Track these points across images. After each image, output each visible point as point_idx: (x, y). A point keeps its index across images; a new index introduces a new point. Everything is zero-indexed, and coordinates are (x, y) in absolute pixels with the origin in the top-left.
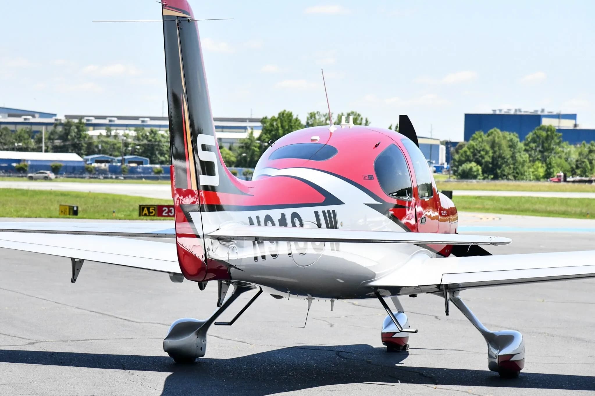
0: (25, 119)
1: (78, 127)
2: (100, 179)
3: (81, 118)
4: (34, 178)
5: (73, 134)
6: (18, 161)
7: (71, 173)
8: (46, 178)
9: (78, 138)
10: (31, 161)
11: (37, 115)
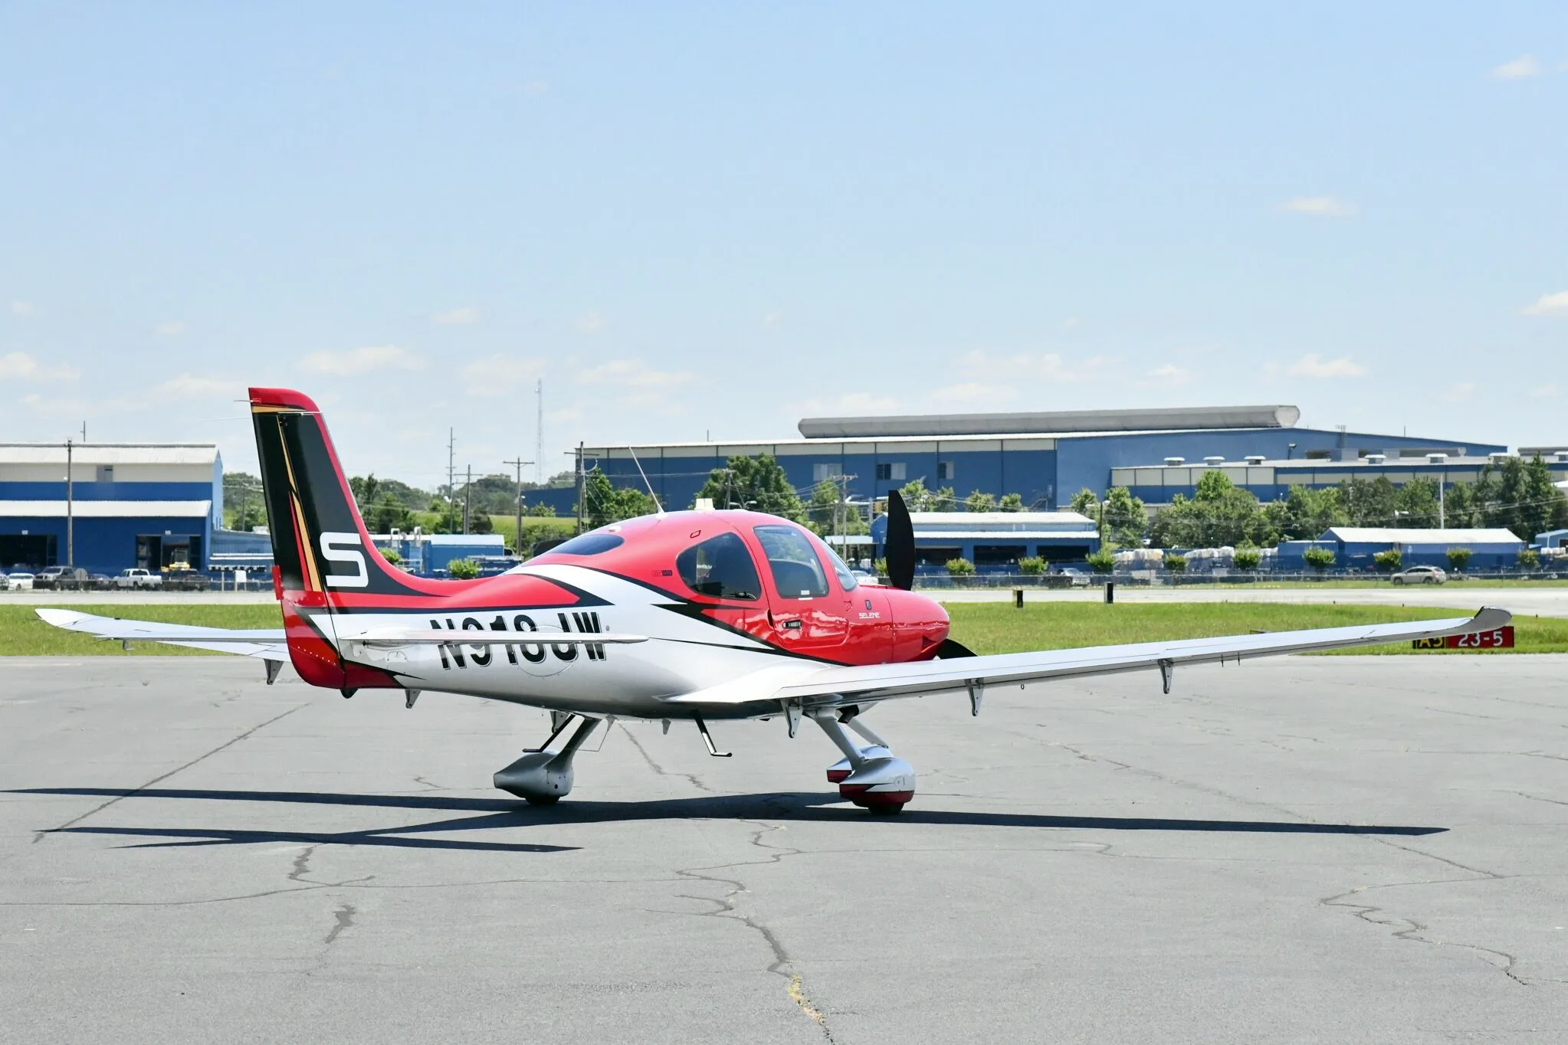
0: (1434, 460)
1: (1532, 474)
2: (1551, 579)
3: (1538, 452)
4: (1404, 580)
5: (1523, 488)
6: (1389, 546)
7: (1492, 569)
8: (1429, 581)
9: (1533, 496)
10: (1413, 545)
11: (1462, 451)
